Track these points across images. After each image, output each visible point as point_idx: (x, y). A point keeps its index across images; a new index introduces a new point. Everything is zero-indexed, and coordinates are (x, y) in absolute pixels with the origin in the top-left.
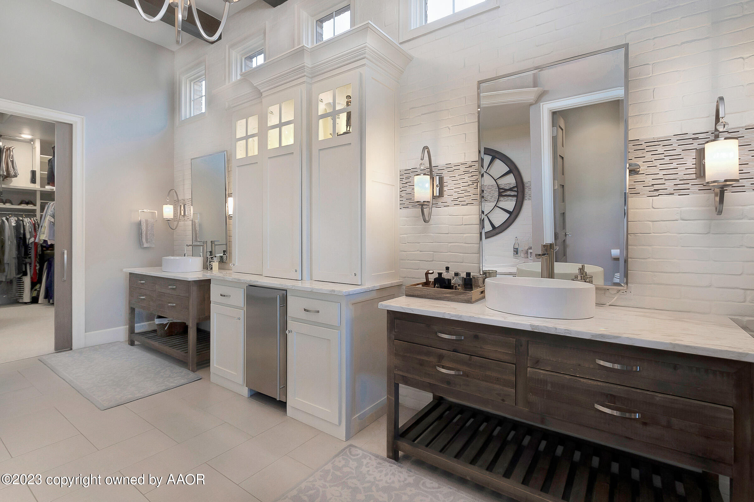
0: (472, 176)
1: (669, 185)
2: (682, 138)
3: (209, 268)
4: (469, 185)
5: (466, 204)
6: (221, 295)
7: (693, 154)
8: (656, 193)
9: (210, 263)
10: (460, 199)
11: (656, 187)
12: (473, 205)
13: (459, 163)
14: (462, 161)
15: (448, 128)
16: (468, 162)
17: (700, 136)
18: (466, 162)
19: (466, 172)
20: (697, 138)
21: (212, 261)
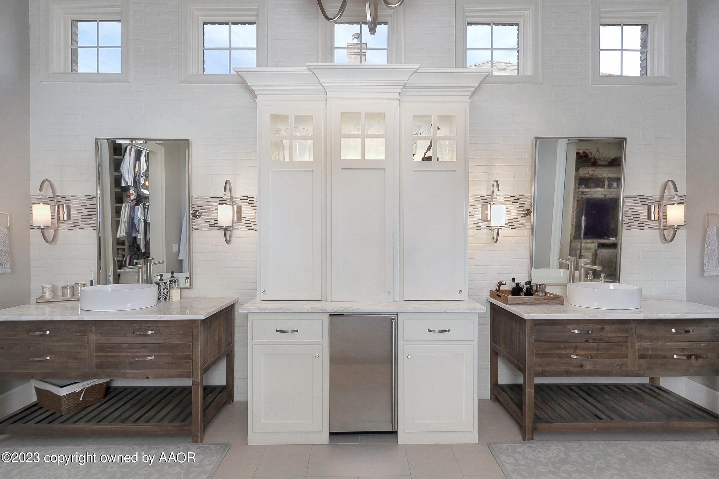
0: (520, 207)
1: (636, 223)
2: (642, 197)
3: (163, 298)
4: (517, 214)
5: (515, 228)
6: (278, 331)
7: (646, 207)
8: (630, 228)
9: (163, 291)
10: (510, 224)
11: (630, 224)
12: (520, 229)
13: (509, 195)
14: (512, 194)
15: (499, 166)
16: (516, 195)
17: (649, 198)
18: (515, 195)
19: (515, 203)
20: (647, 199)
21: (165, 288)
